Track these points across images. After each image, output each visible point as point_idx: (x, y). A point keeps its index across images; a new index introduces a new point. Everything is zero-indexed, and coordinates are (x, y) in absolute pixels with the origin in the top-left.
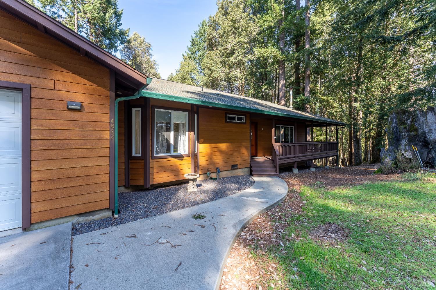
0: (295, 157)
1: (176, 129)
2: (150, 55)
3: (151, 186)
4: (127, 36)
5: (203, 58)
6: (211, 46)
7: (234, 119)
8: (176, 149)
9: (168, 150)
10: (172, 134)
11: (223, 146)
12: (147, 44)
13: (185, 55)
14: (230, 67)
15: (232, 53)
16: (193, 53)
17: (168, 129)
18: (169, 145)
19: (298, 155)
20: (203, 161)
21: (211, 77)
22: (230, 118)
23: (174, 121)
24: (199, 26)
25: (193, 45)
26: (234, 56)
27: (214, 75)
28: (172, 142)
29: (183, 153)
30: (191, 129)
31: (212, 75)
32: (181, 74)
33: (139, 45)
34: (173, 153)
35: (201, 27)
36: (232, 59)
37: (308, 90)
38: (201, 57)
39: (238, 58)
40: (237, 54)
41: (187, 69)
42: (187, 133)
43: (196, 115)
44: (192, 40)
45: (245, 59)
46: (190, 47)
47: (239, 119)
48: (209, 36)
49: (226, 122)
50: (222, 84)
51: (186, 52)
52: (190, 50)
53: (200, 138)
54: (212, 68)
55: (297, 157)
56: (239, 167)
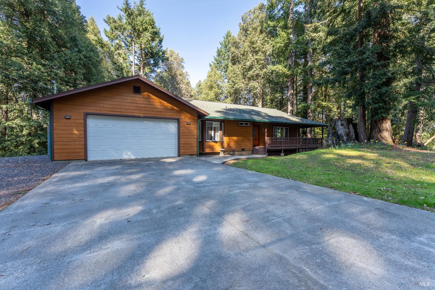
0: (282, 146)
1: (215, 130)
2: (183, 67)
3: (205, 153)
4: (166, 54)
5: (227, 67)
6: (235, 61)
7: (243, 124)
8: (214, 139)
9: (211, 139)
10: (213, 132)
11: (235, 138)
12: (180, 58)
13: (212, 64)
14: (250, 79)
15: (251, 68)
16: (219, 62)
17: (211, 130)
18: (211, 137)
19: (284, 145)
20: (225, 145)
21: (233, 88)
22: (240, 124)
23: (213, 126)
24: (224, 37)
25: (219, 55)
26: (252, 70)
27: (236, 86)
28: (213, 135)
29: (217, 140)
30: (221, 130)
31: (234, 86)
32: (209, 84)
33: (174, 60)
34: (213, 140)
35: (226, 38)
36: (250, 73)
37: (310, 99)
38: (226, 66)
39: (255, 72)
40: (255, 69)
41: (213, 79)
42: (219, 131)
43: (223, 123)
44: (218, 50)
45: (261, 72)
46: (216, 56)
47: (246, 124)
48: (232, 54)
49: (238, 126)
50: (243, 93)
51: (213, 62)
52: (216, 60)
53: (225, 134)
54: (234, 81)
55: (284, 146)
56: (246, 150)
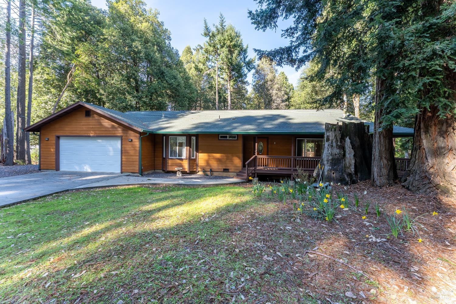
7: (226, 137)
10: (178, 147)
20: (201, 163)
22: (222, 137)
23: (178, 142)
28: (177, 152)
29: (183, 158)
30: (188, 145)
34: (178, 158)
42: (185, 147)
43: (193, 137)
49: (219, 140)
53: (199, 150)
56: (230, 171)
